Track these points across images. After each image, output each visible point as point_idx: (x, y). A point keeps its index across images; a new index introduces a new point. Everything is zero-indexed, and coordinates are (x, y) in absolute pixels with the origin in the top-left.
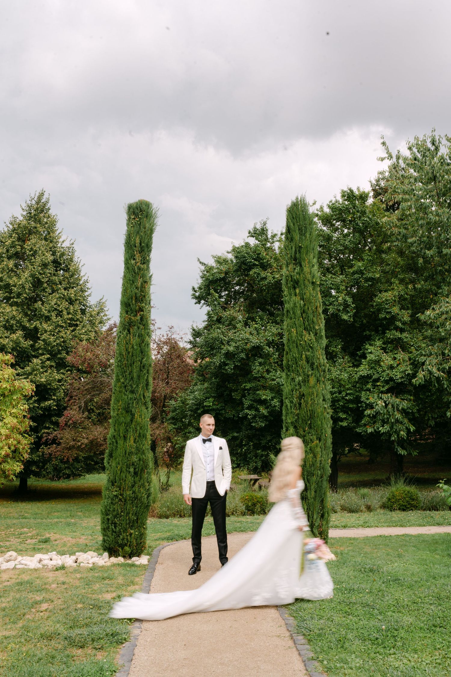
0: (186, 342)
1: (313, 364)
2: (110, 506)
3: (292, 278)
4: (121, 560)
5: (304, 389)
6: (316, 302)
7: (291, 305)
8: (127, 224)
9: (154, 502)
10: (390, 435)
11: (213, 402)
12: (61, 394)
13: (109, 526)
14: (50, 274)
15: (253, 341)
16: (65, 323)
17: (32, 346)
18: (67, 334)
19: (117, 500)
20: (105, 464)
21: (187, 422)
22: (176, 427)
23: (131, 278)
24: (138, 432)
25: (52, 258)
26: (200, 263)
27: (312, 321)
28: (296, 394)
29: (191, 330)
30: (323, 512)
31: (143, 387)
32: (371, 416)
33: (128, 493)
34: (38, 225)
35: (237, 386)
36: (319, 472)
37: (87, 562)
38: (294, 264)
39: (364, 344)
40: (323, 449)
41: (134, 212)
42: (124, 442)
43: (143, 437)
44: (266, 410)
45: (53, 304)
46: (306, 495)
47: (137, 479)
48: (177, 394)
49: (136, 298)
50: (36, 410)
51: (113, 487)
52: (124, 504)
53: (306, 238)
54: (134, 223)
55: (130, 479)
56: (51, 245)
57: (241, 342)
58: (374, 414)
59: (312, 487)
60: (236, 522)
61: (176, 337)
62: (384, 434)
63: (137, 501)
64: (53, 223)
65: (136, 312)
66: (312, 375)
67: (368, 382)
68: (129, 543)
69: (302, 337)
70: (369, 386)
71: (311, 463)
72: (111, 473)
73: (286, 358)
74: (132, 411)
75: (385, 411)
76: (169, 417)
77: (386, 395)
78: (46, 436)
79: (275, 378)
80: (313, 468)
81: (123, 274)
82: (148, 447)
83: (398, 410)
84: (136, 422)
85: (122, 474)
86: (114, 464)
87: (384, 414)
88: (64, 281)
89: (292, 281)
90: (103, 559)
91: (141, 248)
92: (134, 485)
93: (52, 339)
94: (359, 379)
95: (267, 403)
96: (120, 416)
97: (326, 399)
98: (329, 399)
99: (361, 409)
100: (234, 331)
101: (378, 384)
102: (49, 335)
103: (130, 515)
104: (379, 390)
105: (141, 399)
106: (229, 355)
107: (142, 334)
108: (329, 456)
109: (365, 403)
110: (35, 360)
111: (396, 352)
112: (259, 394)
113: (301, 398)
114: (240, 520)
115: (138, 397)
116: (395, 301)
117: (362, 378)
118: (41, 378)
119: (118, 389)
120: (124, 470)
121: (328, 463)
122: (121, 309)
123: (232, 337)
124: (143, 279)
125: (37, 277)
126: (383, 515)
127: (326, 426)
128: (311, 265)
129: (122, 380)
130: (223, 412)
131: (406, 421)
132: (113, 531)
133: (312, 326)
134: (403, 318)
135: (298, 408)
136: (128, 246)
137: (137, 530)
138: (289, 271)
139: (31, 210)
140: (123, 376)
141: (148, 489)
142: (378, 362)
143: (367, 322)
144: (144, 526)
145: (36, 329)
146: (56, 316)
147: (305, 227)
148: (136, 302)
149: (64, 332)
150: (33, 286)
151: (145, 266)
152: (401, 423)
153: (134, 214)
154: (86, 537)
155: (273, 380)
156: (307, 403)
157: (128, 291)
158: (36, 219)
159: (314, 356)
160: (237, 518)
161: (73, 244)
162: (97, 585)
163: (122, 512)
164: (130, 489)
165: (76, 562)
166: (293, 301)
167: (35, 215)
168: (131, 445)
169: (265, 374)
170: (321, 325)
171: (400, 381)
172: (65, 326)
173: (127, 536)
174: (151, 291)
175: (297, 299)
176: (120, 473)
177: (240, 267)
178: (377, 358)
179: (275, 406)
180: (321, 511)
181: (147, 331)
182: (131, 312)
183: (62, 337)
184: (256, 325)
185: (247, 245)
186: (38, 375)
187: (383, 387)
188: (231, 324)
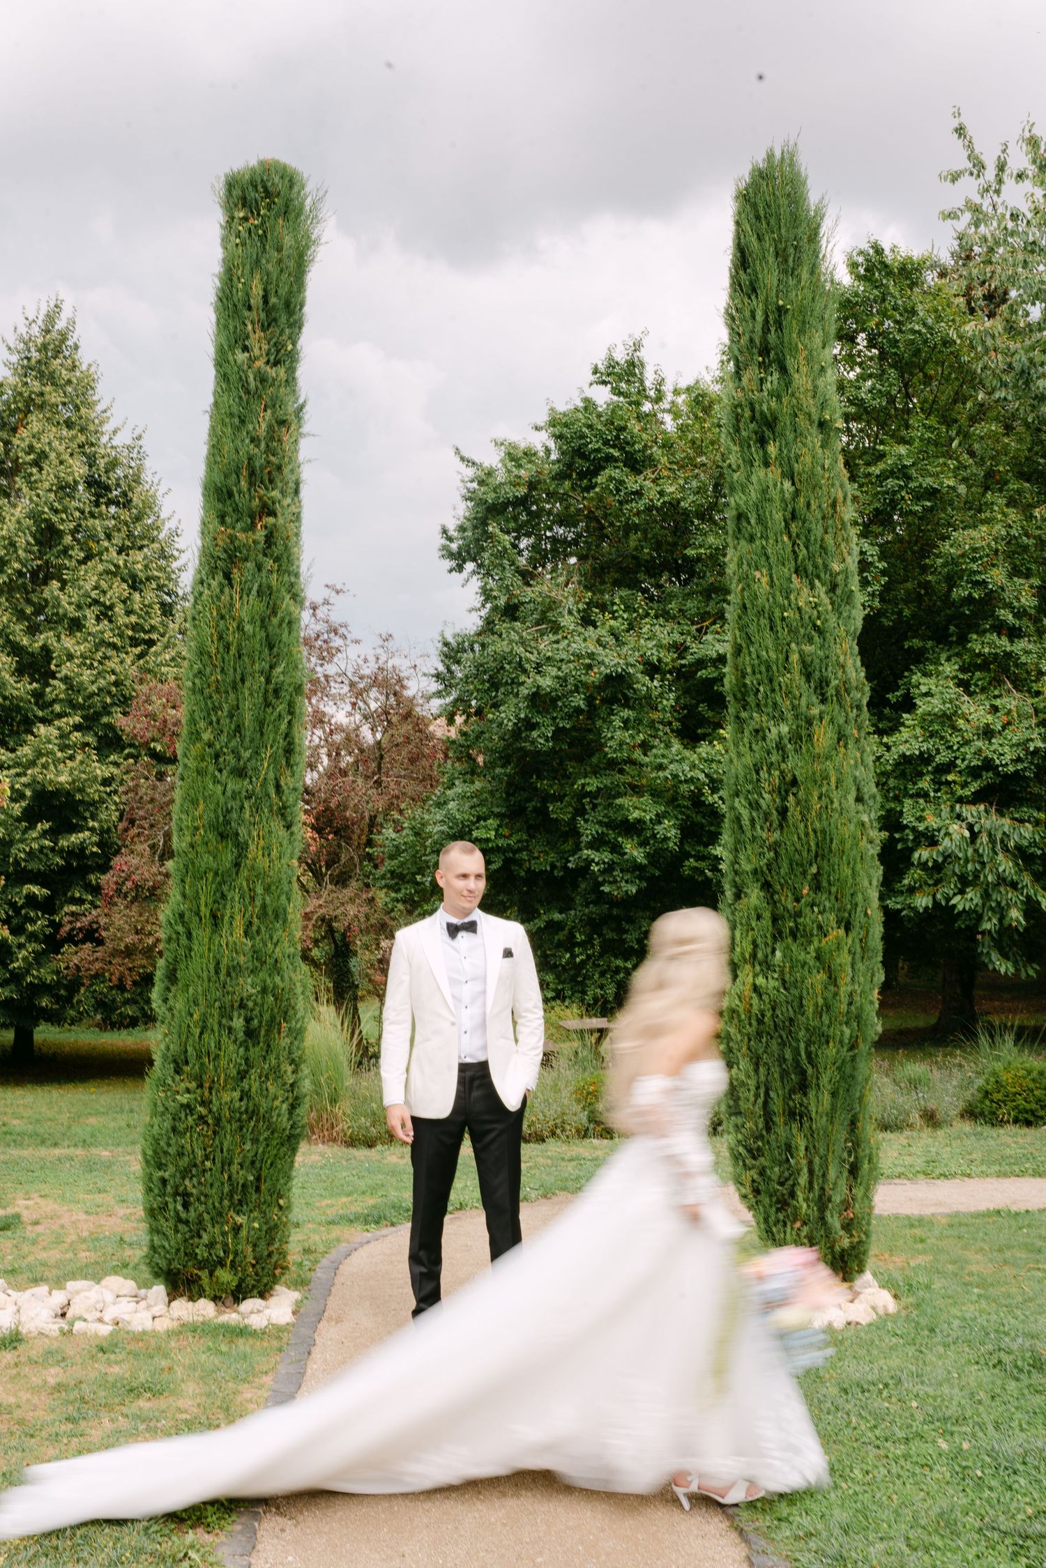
0: (425, 675)
1: (822, 684)
2: (169, 1138)
3: (753, 410)
4: (205, 1309)
5: (795, 764)
6: (833, 485)
7: (753, 494)
8: (222, 240)
9: (334, 1101)
10: (980, 918)
11: (497, 830)
12: (109, 814)
13: (166, 1203)
14: (82, 512)
15: (606, 660)
16: (121, 635)
17: (38, 695)
18: (125, 664)
19: (190, 1118)
20: (154, 1005)
21: (427, 884)
22: (399, 896)
23: (235, 410)
24: (258, 903)
25: (84, 470)
26: (462, 459)
27: (821, 546)
28: (769, 779)
29: (440, 645)
30: (856, 1157)
31: (274, 758)
32: (930, 864)
33: (226, 1097)
34: (48, 389)
35: (562, 785)
36: (847, 1031)
37: (98, 1315)
38: (760, 367)
39: (906, 674)
40: (858, 956)
41: (244, 199)
42: (214, 932)
43: (277, 917)
44: (641, 850)
45: (88, 588)
46: (801, 1105)
47: (255, 1052)
48: (401, 812)
49: (252, 473)
50: (47, 855)
51: (177, 1078)
52: (215, 1133)
53: (799, 282)
54: (244, 234)
55: (232, 1054)
56: (82, 438)
57: (571, 666)
58: (940, 860)
59: (825, 1080)
60: (563, 1159)
61: (401, 664)
62: (964, 916)
63: (257, 1121)
64: (87, 386)
65: (252, 517)
66: (821, 719)
67: (921, 774)
68: (231, 1257)
69: (787, 598)
70: (925, 784)
71: (821, 1001)
72: (171, 1033)
73: (736, 667)
74: (237, 834)
75: (970, 852)
76: (382, 870)
77: (973, 808)
78: (70, 922)
79: (665, 761)
80: (826, 1019)
81: (211, 400)
82: (292, 950)
83: (1006, 849)
84: (253, 868)
85: (205, 1036)
86: (179, 1005)
87: (967, 861)
88: (119, 530)
89: (753, 419)
90: (149, 1307)
91: (268, 313)
92: (246, 1072)
93: (87, 675)
94: (897, 764)
95: (643, 829)
96: (199, 849)
97: (866, 797)
98: (874, 797)
99: (899, 846)
100: (552, 637)
101: (950, 778)
102: (79, 666)
103: (235, 1167)
104: (953, 793)
105: (268, 795)
106: (539, 701)
107: (270, 587)
108: (875, 979)
109: (914, 829)
110: (42, 730)
111: (996, 693)
112: (621, 807)
113: (787, 792)
114: (574, 1154)
115: (258, 789)
116: (997, 551)
117: (905, 759)
118: (58, 773)
119: (192, 764)
120: (213, 1023)
121: (872, 1003)
122: (204, 508)
123: (549, 654)
124: (273, 413)
125: (46, 520)
126: (973, 1138)
127: (866, 883)
128: (816, 367)
129: (206, 736)
130: (524, 855)
131: (1027, 879)
132: (180, 1220)
133: (820, 561)
134: (1018, 600)
135: (775, 825)
136: (226, 308)
137: (256, 1214)
138: (743, 389)
139: (29, 351)
140: (211, 723)
141: (292, 1085)
142: (948, 719)
143: (914, 616)
144: (281, 1202)
145: (46, 651)
146: (98, 619)
147: (796, 248)
148: (251, 484)
149: (117, 660)
150: (38, 542)
151: (281, 372)
152: (1014, 885)
153: (244, 206)
154: (128, 1211)
155: (661, 767)
156: (805, 807)
157: (226, 448)
158: (41, 373)
159: (827, 657)
160: (564, 1148)
161: (139, 438)
162: (106, 1421)
163: (207, 1157)
164: (231, 1084)
165: (63, 1315)
166: (759, 480)
167: (39, 362)
168: (235, 943)
169: (638, 755)
170: (849, 559)
171: (1011, 769)
172: (119, 644)
173: (224, 1234)
174: (302, 455)
175: (774, 474)
176: (201, 1033)
177: (570, 466)
178: (948, 705)
179: (666, 839)
180: (850, 1156)
181: (286, 578)
182: (235, 517)
183: (113, 672)
184: (612, 622)
185: (589, 404)
186: (52, 767)
187: (964, 785)
188: (547, 620)
